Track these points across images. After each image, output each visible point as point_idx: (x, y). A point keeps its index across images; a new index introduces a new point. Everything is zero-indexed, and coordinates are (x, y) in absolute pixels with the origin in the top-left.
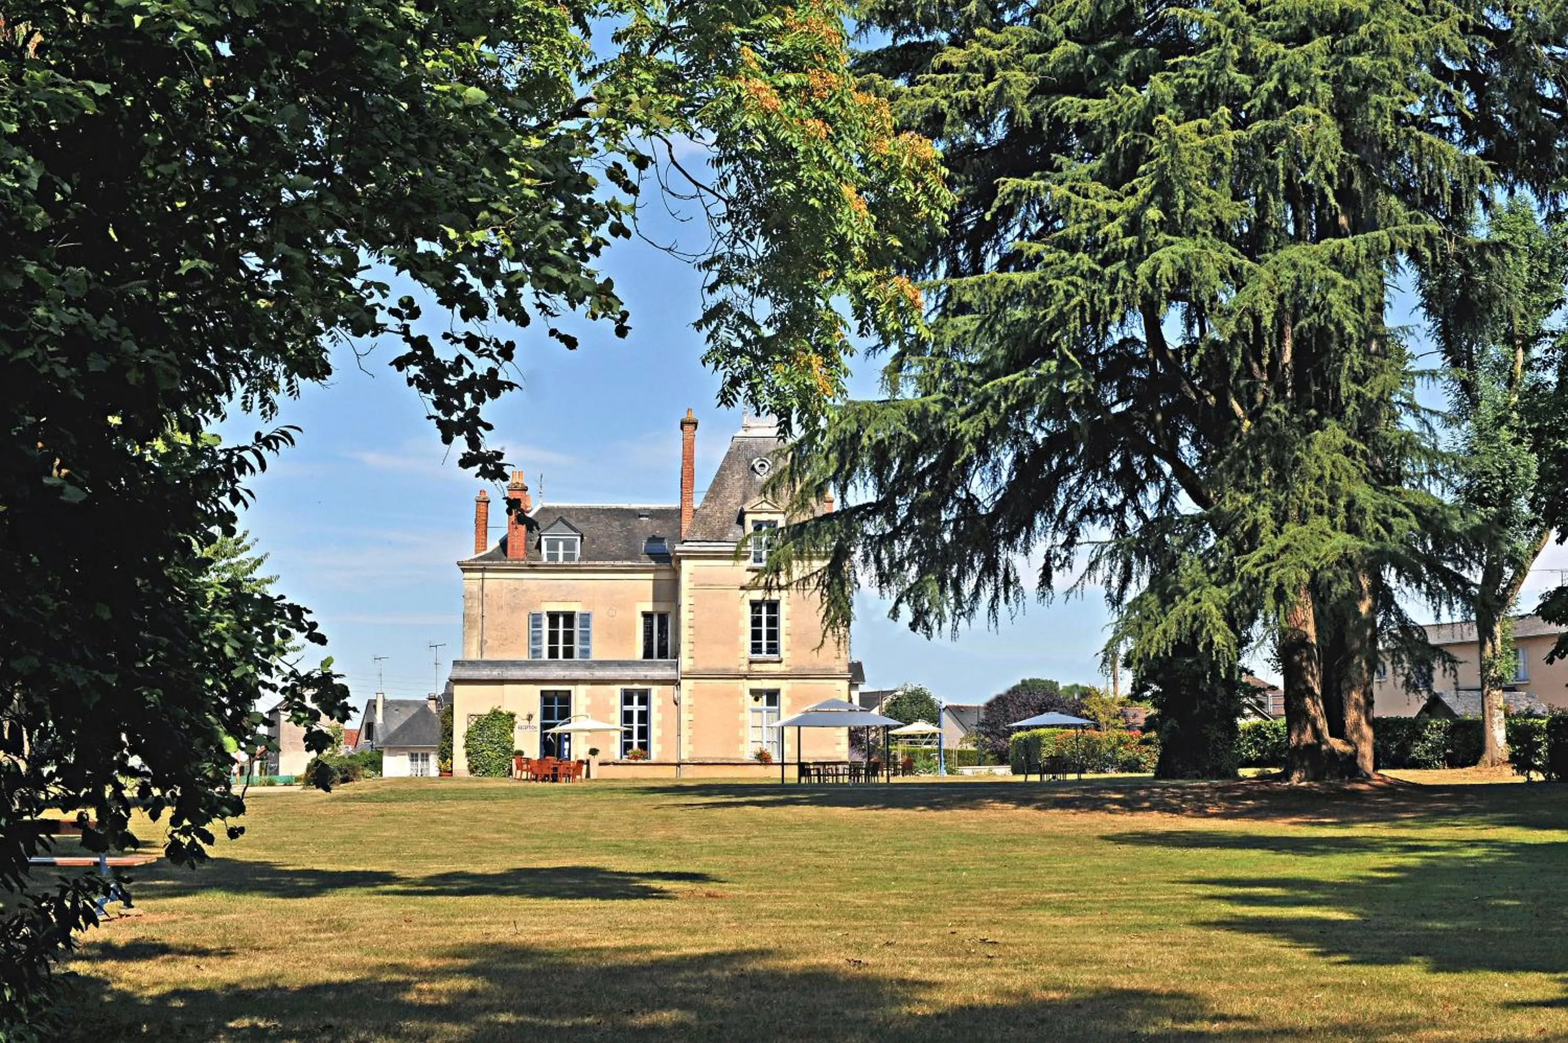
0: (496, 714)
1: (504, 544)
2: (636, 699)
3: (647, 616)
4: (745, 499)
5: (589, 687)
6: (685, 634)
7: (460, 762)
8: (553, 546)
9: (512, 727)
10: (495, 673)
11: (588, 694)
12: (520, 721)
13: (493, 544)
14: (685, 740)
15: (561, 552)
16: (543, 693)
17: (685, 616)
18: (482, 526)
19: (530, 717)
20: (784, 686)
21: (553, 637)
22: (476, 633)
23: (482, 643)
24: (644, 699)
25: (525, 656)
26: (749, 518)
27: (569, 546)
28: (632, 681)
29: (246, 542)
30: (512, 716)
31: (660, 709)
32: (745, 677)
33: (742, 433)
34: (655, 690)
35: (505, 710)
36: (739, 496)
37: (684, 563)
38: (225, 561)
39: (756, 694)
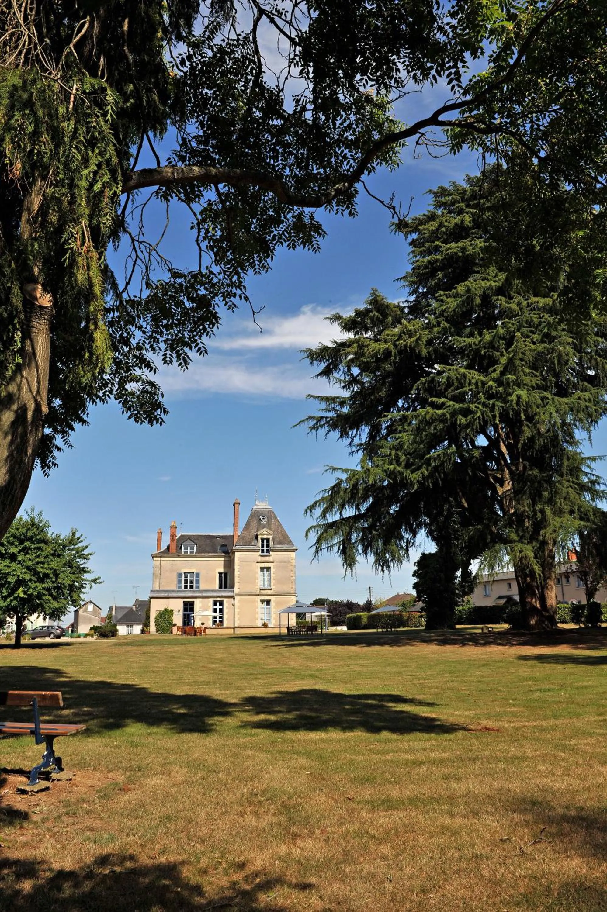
0: (166, 610)
1: (168, 547)
2: (218, 604)
3: (220, 574)
4: (258, 530)
5: (201, 599)
6: (236, 580)
7: (153, 628)
8: (186, 548)
9: (172, 615)
10: (166, 595)
11: (201, 602)
12: (175, 612)
13: (164, 548)
14: (236, 619)
15: (189, 550)
16: (184, 602)
17: (237, 573)
18: (159, 541)
19: (179, 611)
20: (273, 598)
21: (186, 582)
22: (158, 581)
23: (160, 584)
24: (221, 604)
25: (175, 588)
26: (259, 537)
27: (192, 548)
28: (217, 597)
29: (81, 539)
30: (172, 611)
31: (227, 608)
32: (259, 595)
33: (255, 507)
34: (225, 600)
35: (170, 608)
36: (255, 530)
37: (236, 553)
38: (73, 547)
39: (262, 601)
